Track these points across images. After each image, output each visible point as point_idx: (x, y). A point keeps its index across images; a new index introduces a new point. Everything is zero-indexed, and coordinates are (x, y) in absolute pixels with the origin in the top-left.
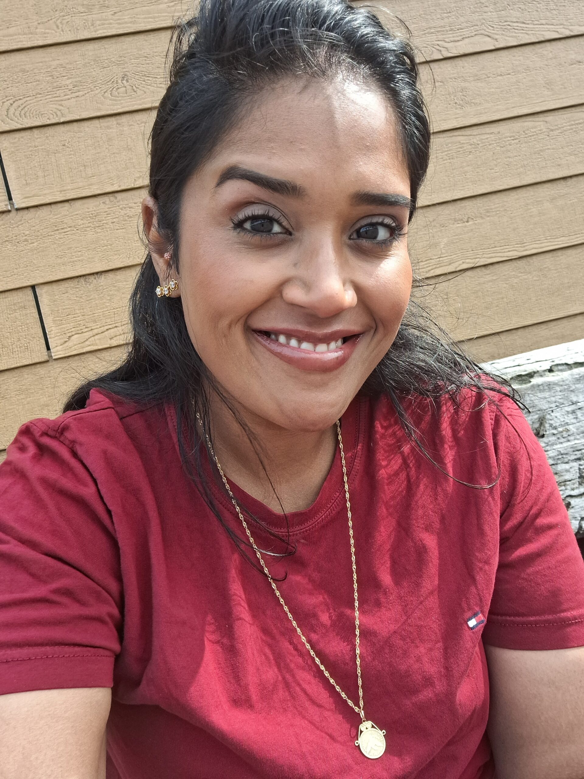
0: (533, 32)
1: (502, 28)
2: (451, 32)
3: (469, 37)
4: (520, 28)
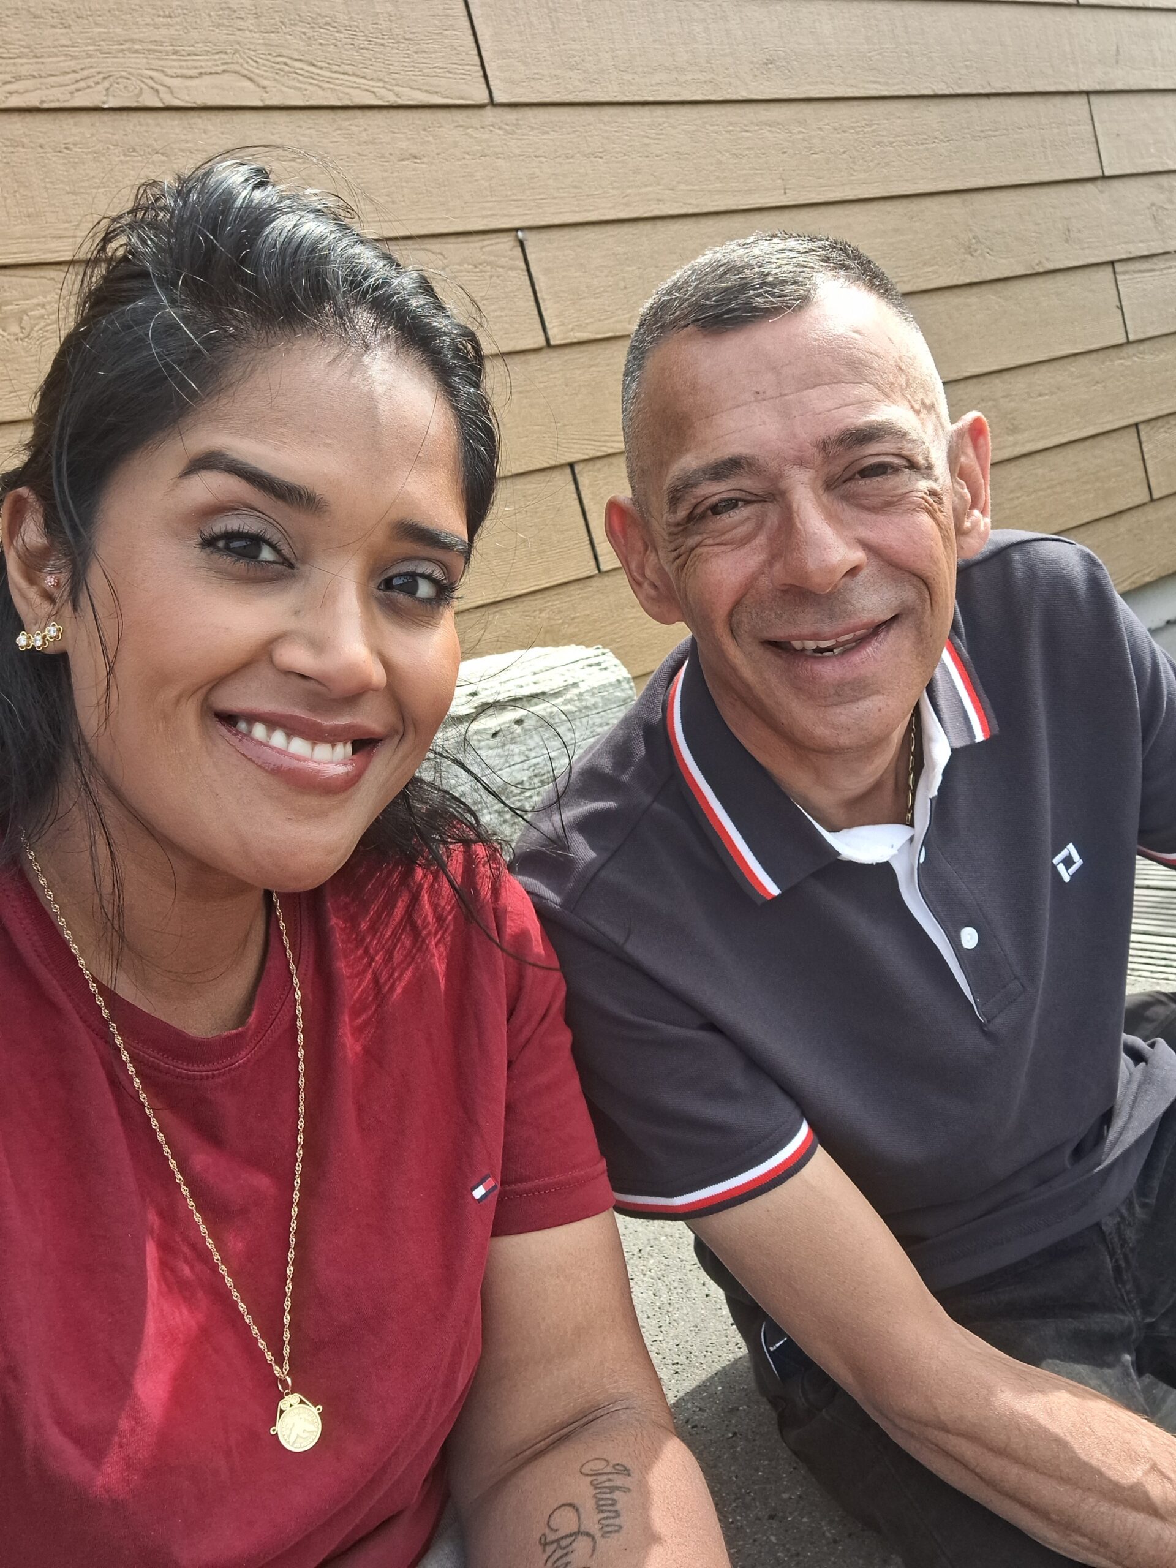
0: (332, 86)
1: (272, 67)
2: (175, 57)
3: (211, 73)
4: (307, 74)
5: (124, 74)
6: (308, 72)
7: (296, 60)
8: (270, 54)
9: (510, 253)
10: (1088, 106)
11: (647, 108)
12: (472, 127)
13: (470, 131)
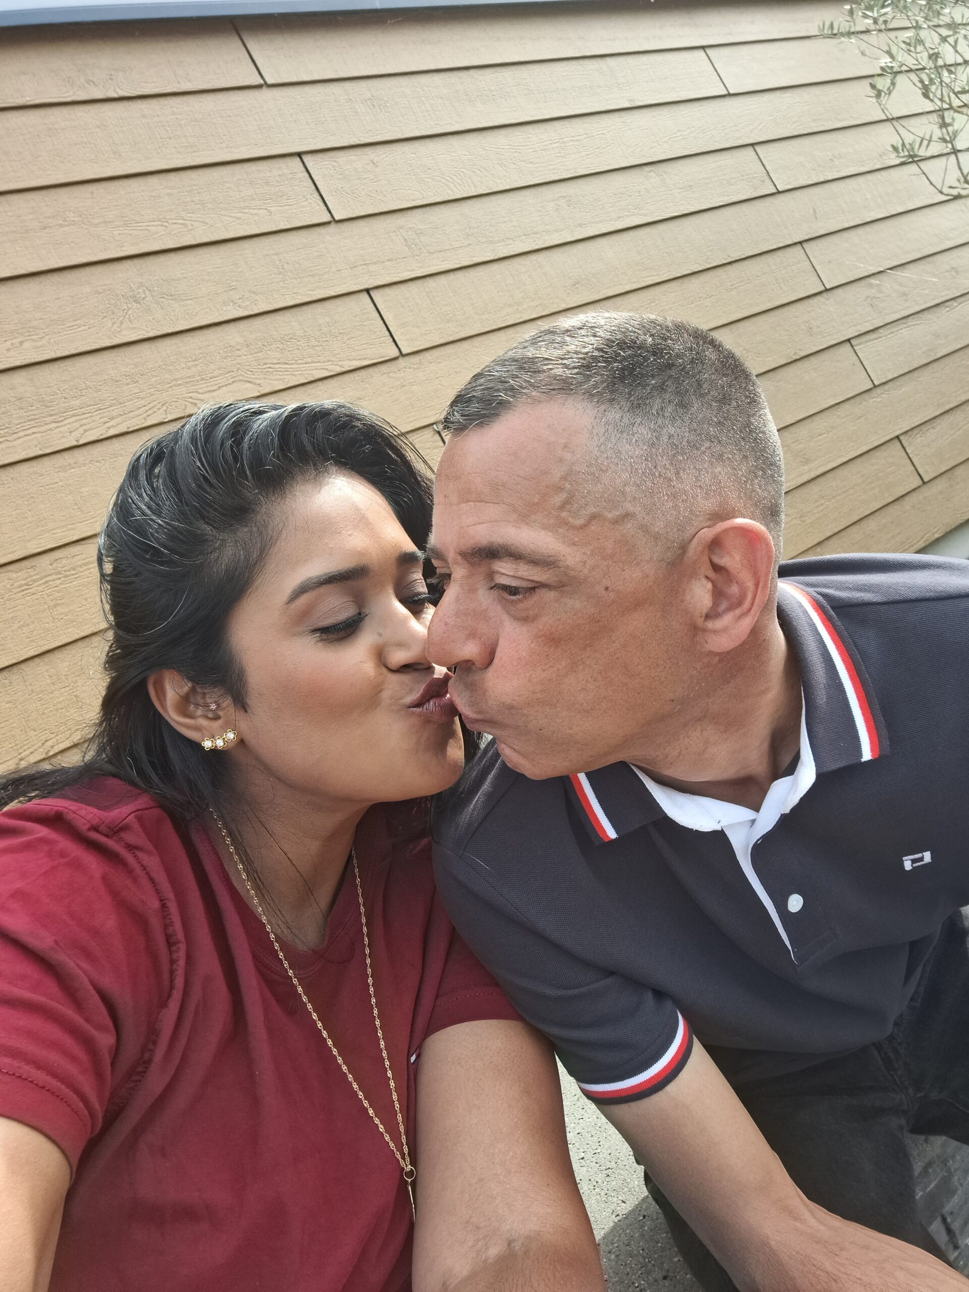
0: (300, 372)
1: (262, 372)
2: (202, 382)
3: (226, 385)
4: (284, 370)
5: (174, 399)
6: (284, 368)
7: (276, 364)
8: (259, 365)
9: (432, 439)
10: (803, 251)
11: (502, 331)
12: (392, 372)
13: (391, 374)
